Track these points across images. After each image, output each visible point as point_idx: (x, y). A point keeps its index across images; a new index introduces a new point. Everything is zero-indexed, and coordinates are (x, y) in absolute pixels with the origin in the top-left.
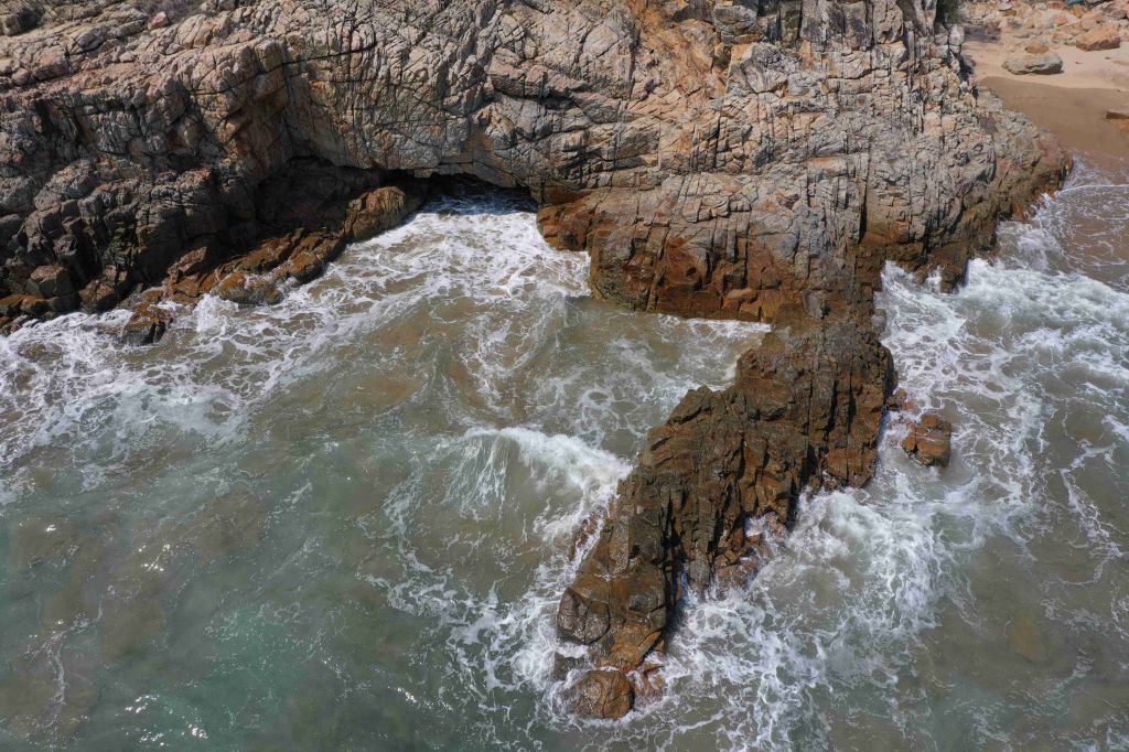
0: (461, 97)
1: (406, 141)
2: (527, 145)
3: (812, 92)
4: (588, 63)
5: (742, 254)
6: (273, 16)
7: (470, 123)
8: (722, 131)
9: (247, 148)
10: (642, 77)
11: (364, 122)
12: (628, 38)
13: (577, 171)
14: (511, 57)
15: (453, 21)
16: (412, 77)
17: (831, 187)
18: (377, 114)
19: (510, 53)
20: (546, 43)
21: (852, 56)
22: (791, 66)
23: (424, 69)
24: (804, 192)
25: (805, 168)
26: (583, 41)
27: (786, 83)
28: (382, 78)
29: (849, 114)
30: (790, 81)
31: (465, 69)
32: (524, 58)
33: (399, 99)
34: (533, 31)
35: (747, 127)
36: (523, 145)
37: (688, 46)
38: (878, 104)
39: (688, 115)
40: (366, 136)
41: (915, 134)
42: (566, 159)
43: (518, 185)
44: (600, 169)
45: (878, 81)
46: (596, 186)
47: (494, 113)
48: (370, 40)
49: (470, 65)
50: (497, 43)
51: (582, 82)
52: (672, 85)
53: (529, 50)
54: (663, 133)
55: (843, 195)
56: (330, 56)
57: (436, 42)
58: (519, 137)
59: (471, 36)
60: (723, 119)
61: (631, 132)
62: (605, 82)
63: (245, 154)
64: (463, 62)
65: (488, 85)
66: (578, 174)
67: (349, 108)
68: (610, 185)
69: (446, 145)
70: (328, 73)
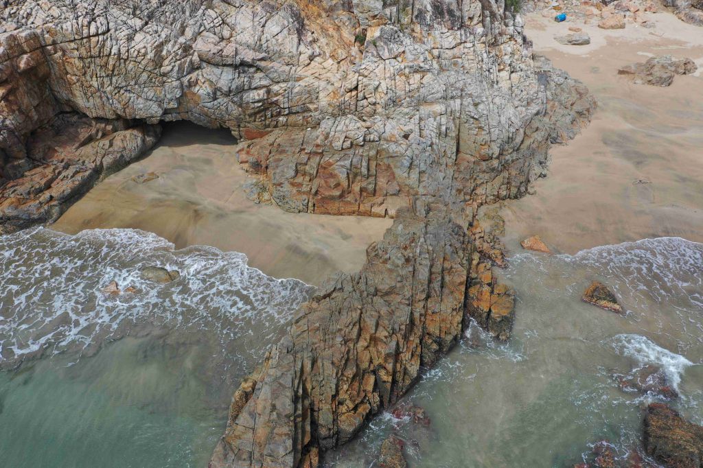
0: (174, 66)
1: (137, 98)
2: (225, 100)
3: (422, 58)
4: (267, 41)
5: (373, 171)
6: (34, 13)
7: (182, 84)
8: (360, 86)
9: (15, 107)
10: (306, 51)
11: (106, 86)
12: (296, 23)
13: (262, 116)
14: (213, 38)
15: (167, 14)
16: (136, 53)
17: (435, 123)
18: (114, 80)
19: (213, 36)
20: (238, 28)
21: (448, 34)
22: (407, 41)
23: (145, 47)
24: (417, 127)
25: (418, 110)
26: (263, 26)
27: (404, 52)
28: (115, 55)
29: (447, 73)
30: (407, 51)
31: (177, 47)
32: (222, 39)
33: (129, 69)
34: (228, 20)
35: (377, 83)
36: (222, 100)
37: (338, 29)
38: (466, 65)
39: (338, 76)
40: (110, 96)
41: (492, 86)
42: (253, 108)
43: (221, 127)
44: (279, 114)
45: (466, 50)
46: (276, 126)
47: (200, 77)
48: (104, 28)
49: (181, 44)
50: (202, 28)
51: (264, 55)
52: (328, 55)
53: (226, 33)
54: (321, 89)
55: (444, 128)
56: (75, 40)
57: (155, 28)
58: (219, 93)
59: (182, 24)
60: (360, 78)
61: (298, 88)
62: (280, 54)
63: (13, 111)
64: (175, 42)
65: (195, 58)
66: (263, 119)
67: (94, 76)
68: (286, 125)
69: (166, 100)
70: (76, 52)
